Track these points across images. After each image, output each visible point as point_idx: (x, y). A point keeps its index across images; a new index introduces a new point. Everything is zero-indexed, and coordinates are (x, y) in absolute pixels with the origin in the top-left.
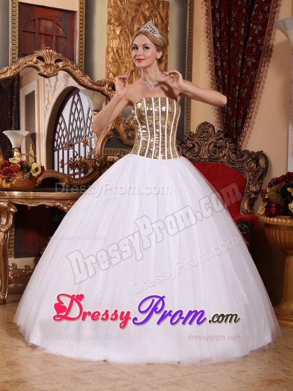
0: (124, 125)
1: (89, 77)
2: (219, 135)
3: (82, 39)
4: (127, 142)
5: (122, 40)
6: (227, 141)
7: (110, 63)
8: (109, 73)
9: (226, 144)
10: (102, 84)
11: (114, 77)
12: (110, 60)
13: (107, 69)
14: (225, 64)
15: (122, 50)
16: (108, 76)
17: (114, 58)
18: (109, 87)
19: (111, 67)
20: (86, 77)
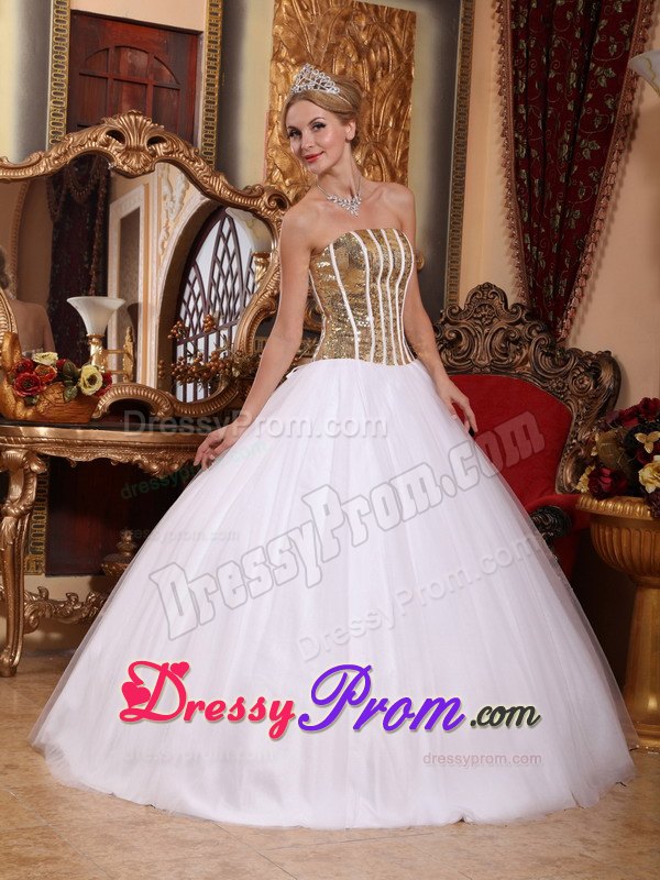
1: (226, 177)
2: (517, 313)
3: (213, 94)
4: (314, 325)
6: (534, 326)
7: (276, 147)
8: (273, 170)
9: (530, 333)
10: (255, 194)
11: (285, 179)
12: (276, 140)
13: (269, 160)
14: (534, 153)
16: (270, 177)
18: (269, 200)
19: (277, 155)
20: (218, 177)
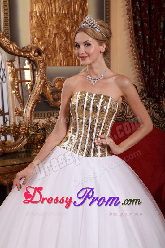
0: (50, 88)
1: (16, 44)
2: (143, 95)
3: (7, 6)
4: (54, 104)
5: (45, 4)
6: (151, 101)
7: (35, 28)
8: (34, 38)
9: (149, 104)
10: (29, 50)
11: (39, 42)
12: (34, 24)
13: (32, 33)
14: (145, 25)
15: (45, 14)
16: (33, 41)
17: (38, 22)
18: (35, 52)
19: (35, 32)
20: (13, 44)
